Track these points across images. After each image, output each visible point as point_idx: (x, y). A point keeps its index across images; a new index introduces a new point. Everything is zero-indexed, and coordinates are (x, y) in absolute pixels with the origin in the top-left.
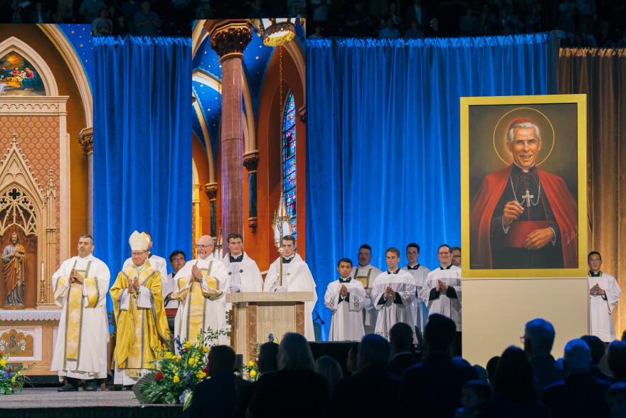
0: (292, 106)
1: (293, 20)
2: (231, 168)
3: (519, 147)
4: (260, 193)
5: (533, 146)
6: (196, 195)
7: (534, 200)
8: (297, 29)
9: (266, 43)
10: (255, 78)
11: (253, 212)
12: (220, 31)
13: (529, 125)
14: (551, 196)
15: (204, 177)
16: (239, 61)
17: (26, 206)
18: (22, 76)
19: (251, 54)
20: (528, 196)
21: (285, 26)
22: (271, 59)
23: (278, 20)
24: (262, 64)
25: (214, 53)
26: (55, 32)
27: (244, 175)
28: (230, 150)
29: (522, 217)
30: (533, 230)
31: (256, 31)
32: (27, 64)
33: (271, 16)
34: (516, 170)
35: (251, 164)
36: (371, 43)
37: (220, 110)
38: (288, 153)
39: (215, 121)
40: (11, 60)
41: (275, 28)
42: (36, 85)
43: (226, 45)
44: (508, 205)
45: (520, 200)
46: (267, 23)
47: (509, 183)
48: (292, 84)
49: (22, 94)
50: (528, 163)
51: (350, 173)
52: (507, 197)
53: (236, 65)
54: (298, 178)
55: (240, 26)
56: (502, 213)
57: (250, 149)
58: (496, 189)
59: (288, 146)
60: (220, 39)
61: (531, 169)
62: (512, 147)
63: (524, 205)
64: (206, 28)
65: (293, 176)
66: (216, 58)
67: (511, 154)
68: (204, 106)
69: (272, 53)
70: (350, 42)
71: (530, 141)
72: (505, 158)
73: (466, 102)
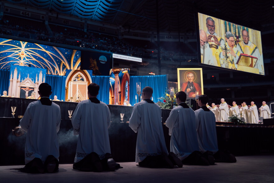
0: (127, 83)
1: (127, 69)
2: (116, 93)
3: (189, 78)
4: (121, 97)
5: (192, 78)
6: (110, 98)
7: (193, 88)
8: (128, 70)
9: (123, 73)
10: (121, 78)
11: (120, 101)
12: (115, 71)
13: (191, 74)
14: (196, 87)
15: (112, 95)
16: (118, 76)
17: (80, 100)
18: (80, 78)
19: (120, 74)
20: (192, 87)
21: (126, 70)
22: (124, 75)
23: (125, 69)
24: (122, 76)
25: (114, 74)
26: (86, 71)
27: (119, 94)
28: (116, 90)
29: (191, 91)
30: (193, 94)
31: (121, 71)
32: (81, 76)
33: (124, 68)
34: (189, 82)
35: (120, 93)
36: (136, 76)
37: (114, 83)
38: (126, 91)
39: (113, 85)
40: (79, 76)
41: (124, 70)
42: (83, 80)
43: (116, 73)
44: (188, 89)
45: (190, 88)
46: (123, 69)
47: (188, 85)
48: (127, 79)
49: (80, 81)
50: (191, 81)
51: (132, 97)
52: (187, 87)
53: (117, 76)
54: (128, 95)
55: (118, 70)
56: (186, 91)
57: (119, 90)
58: (185, 86)
59: (126, 90)
60: (115, 72)
61: (192, 82)
62: (188, 78)
63: (191, 89)
64: (112, 70)
65: (127, 94)
66: (114, 75)
67: (188, 79)
68: (112, 83)
69: (124, 74)
70: (132, 76)
71: (191, 77)
72: (187, 80)
73: (179, 69)
